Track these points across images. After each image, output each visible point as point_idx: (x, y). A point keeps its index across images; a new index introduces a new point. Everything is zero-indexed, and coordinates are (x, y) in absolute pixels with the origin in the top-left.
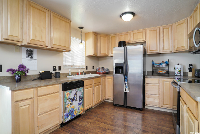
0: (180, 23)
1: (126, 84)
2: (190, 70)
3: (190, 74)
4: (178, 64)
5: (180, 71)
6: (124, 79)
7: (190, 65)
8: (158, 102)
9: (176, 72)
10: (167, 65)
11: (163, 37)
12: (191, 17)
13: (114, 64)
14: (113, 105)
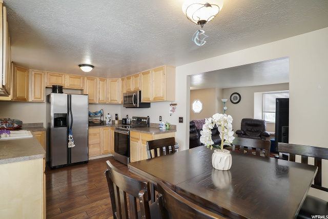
0: (114, 80)
1: (71, 138)
2: (117, 119)
3: (116, 122)
5: (110, 120)
6: (68, 133)
7: (116, 115)
8: (99, 150)
9: (107, 121)
10: (102, 115)
11: (100, 89)
12: (123, 80)
13: (52, 115)
14: (50, 169)
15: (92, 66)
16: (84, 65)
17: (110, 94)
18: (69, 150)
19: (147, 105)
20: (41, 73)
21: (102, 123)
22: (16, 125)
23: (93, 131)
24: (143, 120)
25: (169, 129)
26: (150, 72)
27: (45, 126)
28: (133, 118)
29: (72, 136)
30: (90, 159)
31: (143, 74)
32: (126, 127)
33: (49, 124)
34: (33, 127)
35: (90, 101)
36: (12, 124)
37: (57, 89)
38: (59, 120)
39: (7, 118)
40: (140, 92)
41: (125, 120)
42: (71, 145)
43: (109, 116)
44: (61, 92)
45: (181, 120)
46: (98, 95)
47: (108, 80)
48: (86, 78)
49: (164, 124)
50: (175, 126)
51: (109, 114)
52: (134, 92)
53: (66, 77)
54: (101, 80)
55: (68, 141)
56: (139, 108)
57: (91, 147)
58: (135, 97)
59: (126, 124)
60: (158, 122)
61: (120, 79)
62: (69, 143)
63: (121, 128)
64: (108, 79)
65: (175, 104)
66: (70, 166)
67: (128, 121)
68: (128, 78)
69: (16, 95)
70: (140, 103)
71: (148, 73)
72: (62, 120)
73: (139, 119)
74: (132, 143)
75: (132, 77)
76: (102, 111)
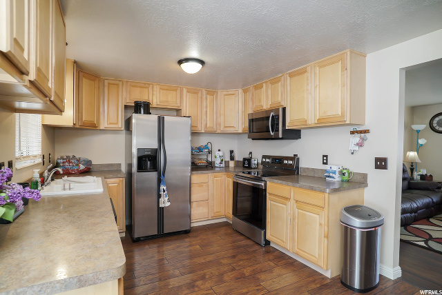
0: (229, 93)
1: (164, 191)
2: (232, 158)
3: (232, 164)
4: (219, 150)
5: (222, 160)
6: (159, 181)
7: (232, 152)
8: (207, 211)
9: (217, 162)
10: (210, 152)
11: (207, 107)
12: (245, 91)
13: (134, 151)
14: (131, 240)
15: (202, 62)
16: (187, 60)
17: (222, 117)
18: (161, 211)
19: (294, 134)
20: (118, 82)
21: (210, 166)
22: (82, 167)
23: (198, 178)
24: (286, 162)
25: (348, 181)
26: (309, 69)
27: (124, 169)
28: (264, 157)
29: (165, 188)
30: (193, 225)
31: (291, 75)
32: (249, 173)
33: (130, 166)
34: (106, 171)
35: (193, 129)
36: (77, 165)
37: (142, 107)
38: (145, 160)
39: (71, 155)
40: (284, 109)
41: (249, 160)
42: (165, 202)
43: (221, 153)
44: (147, 112)
45: (381, 163)
46: (204, 117)
47: (221, 94)
48: (185, 90)
49: (338, 170)
50: (365, 176)
51: (220, 150)
52: (271, 111)
53: (155, 89)
54: (209, 93)
55: (159, 196)
56: (282, 139)
57: (194, 205)
58: (275, 119)
59: (249, 167)
60: (319, 165)
61: (240, 91)
62: (161, 200)
63: (241, 174)
64: (219, 92)
65: (366, 132)
66: (162, 237)
67: (254, 162)
68: (258, 87)
69: (82, 119)
70: (285, 131)
71: (304, 71)
72: (150, 160)
73: (278, 160)
74: (271, 204)
75: (264, 85)
76: (209, 145)
